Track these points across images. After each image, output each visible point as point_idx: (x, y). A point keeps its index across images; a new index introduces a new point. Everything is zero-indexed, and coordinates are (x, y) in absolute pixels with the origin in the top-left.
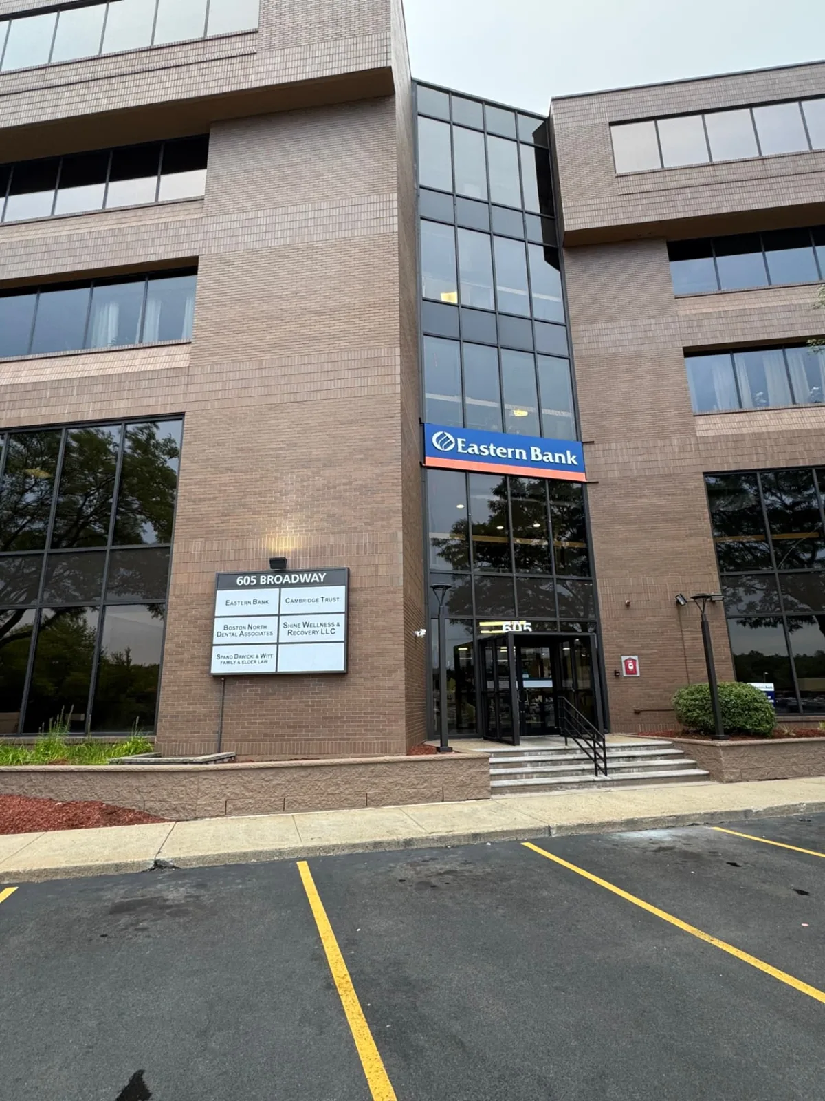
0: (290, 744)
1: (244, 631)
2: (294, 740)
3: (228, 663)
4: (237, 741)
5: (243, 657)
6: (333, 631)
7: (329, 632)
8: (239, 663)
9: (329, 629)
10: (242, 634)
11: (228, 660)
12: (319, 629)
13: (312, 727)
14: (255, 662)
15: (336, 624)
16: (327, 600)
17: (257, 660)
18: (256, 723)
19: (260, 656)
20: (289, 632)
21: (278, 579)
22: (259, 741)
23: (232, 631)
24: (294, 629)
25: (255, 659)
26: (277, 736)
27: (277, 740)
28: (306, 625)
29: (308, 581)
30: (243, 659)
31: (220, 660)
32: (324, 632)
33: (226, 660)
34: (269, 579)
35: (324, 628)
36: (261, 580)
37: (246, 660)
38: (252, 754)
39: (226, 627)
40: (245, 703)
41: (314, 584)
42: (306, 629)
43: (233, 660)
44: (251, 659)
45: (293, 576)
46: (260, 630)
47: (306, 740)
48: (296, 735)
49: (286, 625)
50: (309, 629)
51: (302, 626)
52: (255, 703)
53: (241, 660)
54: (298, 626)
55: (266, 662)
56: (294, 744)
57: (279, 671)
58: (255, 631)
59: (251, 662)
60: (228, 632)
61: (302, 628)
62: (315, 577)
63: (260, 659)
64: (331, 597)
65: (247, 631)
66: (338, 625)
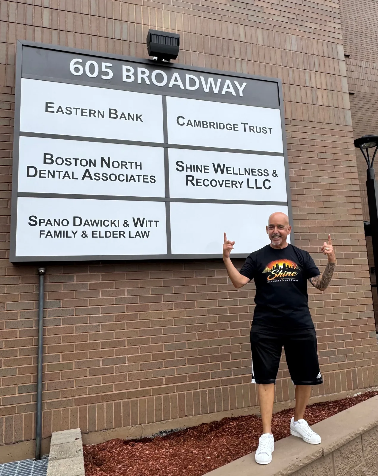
0: (196, 394)
1: (93, 170)
2: (202, 386)
3: (58, 234)
4: (79, 402)
5: (95, 223)
6: (267, 184)
7: (260, 185)
8: (84, 235)
9: (261, 180)
10: (87, 175)
11: (58, 228)
12: (243, 178)
13: (234, 357)
14: (122, 234)
15: (270, 173)
16: (252, 129)
17: (126, 230)
18: (123, 361)
19: (131, 223)
20: (189, 180)
21: (159, 78)
22: (131, 395)
23: (64, 168)
24: (197, 175)
25: (121, 228)
26: (168, 381)
27: (171, 390)
28: (218, 168)
29: (216, 91)
30: (95, 228)
31: (38, 228)
32: (252, 184)
33: (52, 229)
34: (140, 76)
35: (252, 179)
36: (125, 73)
37: (102, 229)
38: (118, 426)
39: (48, 158)
40: (93, 320)
41: (227, 98)
42: (220, 177)
43: (70, 228)
44: (112, 229)
45: (188, 76)
46: (129, 172)
47: (225, 383)
48: (207, 376)
49: (181, 166)
50: (224, 177)
51: (211, 169)
52: (118, 319)
53: (89, 230)
54: (204, 169)
55: (146, 234)
56: (204, 393)
57: (174, 252)
58: (118, 172)
59: (113, 234)
60: (53, 167)
61: (211, 175)
62: (228, 88)
63: (133, 230)
64: (258, 124)
65: (99, 169)
66: (275, 174)
